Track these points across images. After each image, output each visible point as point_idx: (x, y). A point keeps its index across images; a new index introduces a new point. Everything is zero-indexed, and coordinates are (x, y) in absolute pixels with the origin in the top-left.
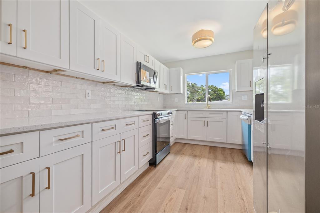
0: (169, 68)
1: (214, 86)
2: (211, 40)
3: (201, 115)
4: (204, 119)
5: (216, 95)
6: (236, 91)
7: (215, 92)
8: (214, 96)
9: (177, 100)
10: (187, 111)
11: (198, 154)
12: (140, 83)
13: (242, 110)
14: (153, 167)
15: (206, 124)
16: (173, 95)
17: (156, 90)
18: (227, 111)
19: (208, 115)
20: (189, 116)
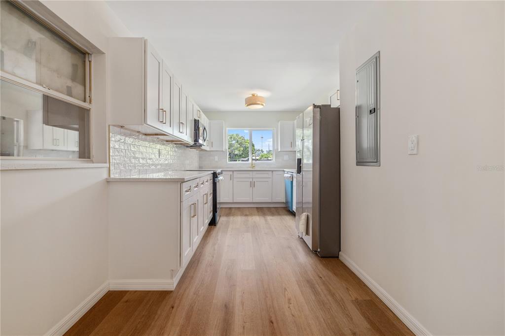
0: (209, 120)
1: (240, 136)
2: (263, 105)
3: (247, 176)
4: (251, 180)
5: (242, 149)
6: (279, 150)
7: (241, 144)
8: (239, 151)
9: (216, 158)
10: (233, 171)
11: (248, 214)
12: (198, 142)
13: (285, 170)
14: (213, 227)
15: (252, 185)
16: (212, 153)
17: (203, 147)
18: (272, 171)
19: (255, 175)
20: (234, 177)
